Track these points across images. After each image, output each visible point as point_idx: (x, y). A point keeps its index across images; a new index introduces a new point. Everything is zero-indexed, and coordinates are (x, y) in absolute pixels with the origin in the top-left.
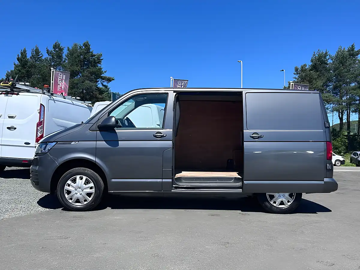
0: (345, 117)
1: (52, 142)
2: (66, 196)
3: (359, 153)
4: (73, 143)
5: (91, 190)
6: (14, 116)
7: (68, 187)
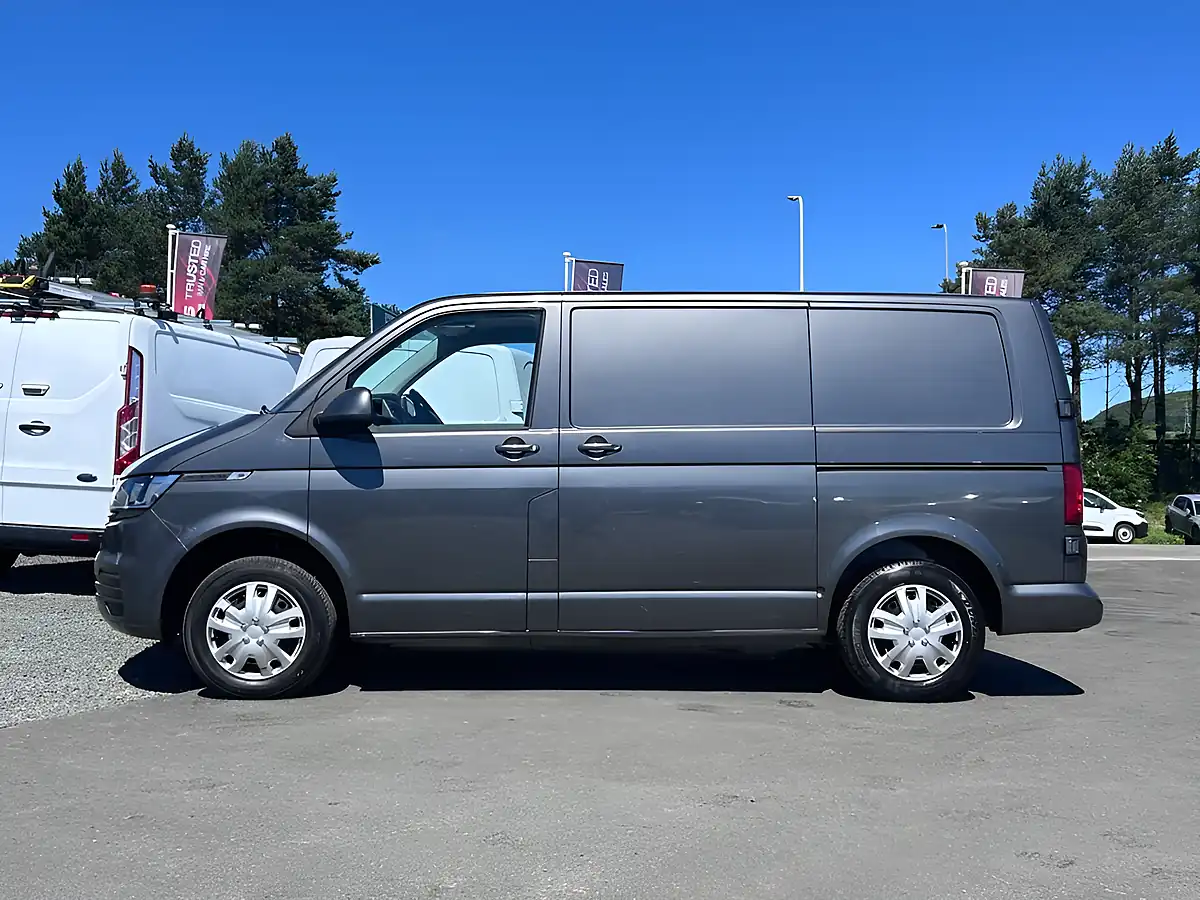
0: (1147, 380)
1: (166, 474)
2: (214, 649)
3: (1194, 498)
4: (234, 476)
5: (294, 629)
6: (42, 388)
7: (219, 621)
